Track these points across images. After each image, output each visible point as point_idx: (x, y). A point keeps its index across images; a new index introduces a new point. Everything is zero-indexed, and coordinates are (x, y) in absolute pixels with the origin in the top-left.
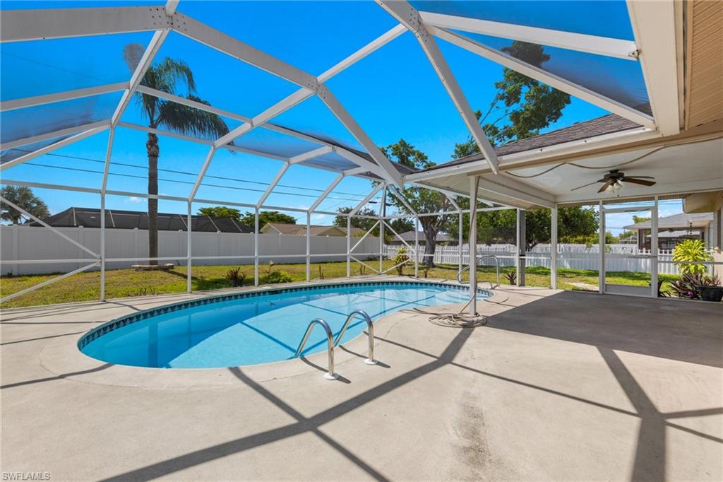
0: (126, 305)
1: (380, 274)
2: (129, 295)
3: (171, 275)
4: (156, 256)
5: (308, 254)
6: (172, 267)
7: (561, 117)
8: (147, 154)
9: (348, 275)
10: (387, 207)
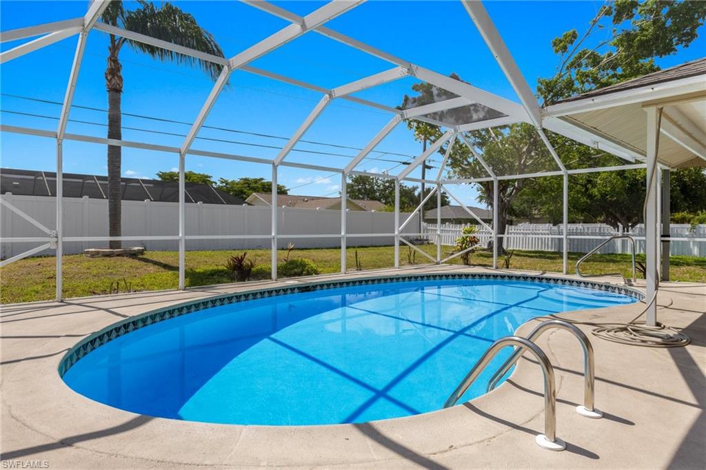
0: (100, 309)
1: (437, 263)
2: (94, 293)
3: (144, 263)
4: (119, 235)
5: (343, 233)
6: (141, 252)
7: (695, 40)
8: (106, 89)
9: (397, 264)
10: (426, 170)
